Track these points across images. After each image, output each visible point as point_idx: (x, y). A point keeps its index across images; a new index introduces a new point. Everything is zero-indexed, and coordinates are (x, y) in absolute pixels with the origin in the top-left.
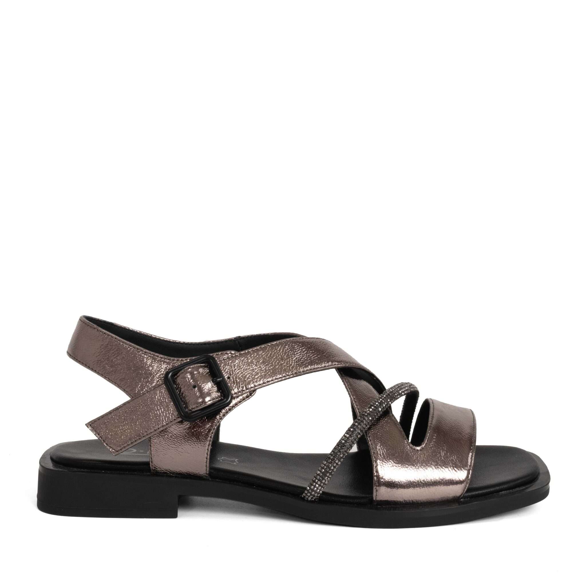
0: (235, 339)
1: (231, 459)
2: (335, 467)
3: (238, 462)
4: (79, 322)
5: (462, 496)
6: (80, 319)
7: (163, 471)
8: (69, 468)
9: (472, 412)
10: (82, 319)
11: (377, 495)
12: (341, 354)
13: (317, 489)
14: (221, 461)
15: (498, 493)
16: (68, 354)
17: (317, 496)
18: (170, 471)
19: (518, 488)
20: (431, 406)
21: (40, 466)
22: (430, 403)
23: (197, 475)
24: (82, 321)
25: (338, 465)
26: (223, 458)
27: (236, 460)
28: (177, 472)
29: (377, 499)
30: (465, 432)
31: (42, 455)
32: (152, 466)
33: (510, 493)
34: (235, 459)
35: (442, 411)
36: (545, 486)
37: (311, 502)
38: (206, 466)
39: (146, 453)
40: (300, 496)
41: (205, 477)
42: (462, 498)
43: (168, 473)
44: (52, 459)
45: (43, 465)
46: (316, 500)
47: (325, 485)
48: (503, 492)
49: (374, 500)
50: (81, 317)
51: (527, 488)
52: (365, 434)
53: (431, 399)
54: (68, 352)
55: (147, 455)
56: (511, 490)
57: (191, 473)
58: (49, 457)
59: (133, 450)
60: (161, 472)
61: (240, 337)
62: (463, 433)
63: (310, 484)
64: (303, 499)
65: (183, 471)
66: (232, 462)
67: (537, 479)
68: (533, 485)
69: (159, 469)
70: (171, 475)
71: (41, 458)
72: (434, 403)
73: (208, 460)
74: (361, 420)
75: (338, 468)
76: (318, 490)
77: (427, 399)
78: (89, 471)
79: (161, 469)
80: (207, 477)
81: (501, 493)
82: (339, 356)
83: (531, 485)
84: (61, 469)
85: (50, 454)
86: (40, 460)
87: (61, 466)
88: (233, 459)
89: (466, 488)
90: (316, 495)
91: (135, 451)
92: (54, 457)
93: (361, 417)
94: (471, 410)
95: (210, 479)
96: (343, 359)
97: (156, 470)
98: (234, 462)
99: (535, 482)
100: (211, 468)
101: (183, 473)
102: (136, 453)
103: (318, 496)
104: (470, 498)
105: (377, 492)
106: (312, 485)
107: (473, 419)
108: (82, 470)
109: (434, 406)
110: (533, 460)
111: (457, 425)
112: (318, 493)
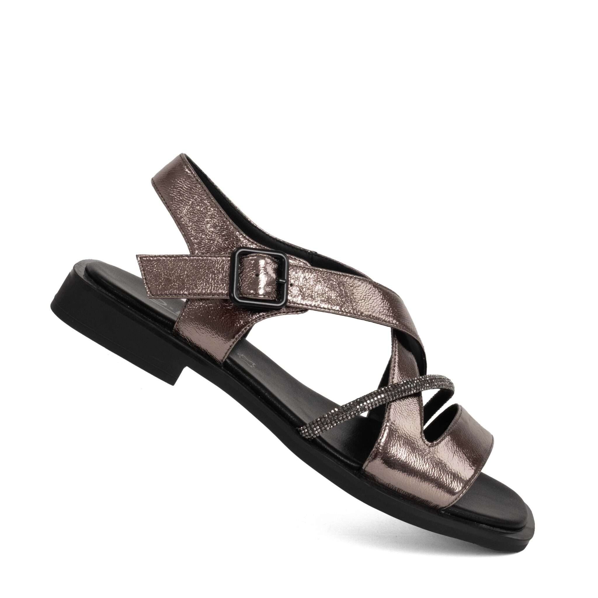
0: (310, 253)
1: (249, 361)
2: (343, 419)
3: (254, 367)
4: (177, 157)
5: (444, 509)
6: (180, 155)
7: (184, 336)
8: (98, 286)
9: (493, 438)
10: (183, 156)
11: (368, 465)
12: (407, 318)
13: (317, 430)
14: (240, 357)
15: (479, 524)
16: (152, 181)
17: (312, 437)
18: (190, 339)
19: (499, 529)
20: (459, 412)
21: (73, 270)
22: (459, 410)
23: (213, 357)
24: (181, 158)
25: (347, 419)
26: (242, 355)
27: (254, 364)
28: (196, 344)
29: (365, 469)
30: (478, 453)
31: (79, 262)
32: (176, 326)
33: (489, 529)
34: (253, 362)
35: (466, 422)
36: (525, 540)
37: (304, 438)
38: (226, 353)
39: (175, 313)
40: (297, 428)
41: (219, 363)
42: (443, 511)
43: (187, 340)
44: (86, 270)
45: (76, 270)
46: (310, 440)
47: (325, 431)
48: (484, 525)
49: (362, 468)
50: (182, 154)
51: (508, 533)
52: (387, 404)
53: (461, 406)
54: (152, 179)
55: (175, 314)
56: (492, 528)
57: (209, 353)
58: (85, 267)
59: (164, 303)
60: (181, 337)
61: (316, 253)
62: (476, 453)
63: (311, 422)
64: (298, 432)
65: (202, 347)
66: (249, 363)
67: (521, 531)
68: (514, 533)
69: (181, 332)
70: (189, 344)
71: (77, 264)
72: (462, 410)
73: (231, 350)
74: (390, 389)
75: (345, 421)
76: (317, 432)
77: (457, 404)
78: (116, 299)
79: (183, 334)
80: (221, 363)
81: (481, 525)
82: (405, 319)
83: (513, 532)
84: (91, 283)
85: (87, 265)
86: (75, 265)
87: (92, 281)
88: (251, 362)
89: (453, 503)
90: (312, 435)
91: (165, 304)
92: (89, 270)
93: (392, 387)
94: (492, 435)
95: (223, 368)
96: (406, 324)
97: (177, 332)
98: (251, 365)
99: (517, 532)
100: (229, 358)
101: (201, 348)
102: (166, 307)
103: (314, 437)
104: (451, 514)
105: (369, 463)
106: (313, 424)
107: (491, 445)
108: (110, 295)
109: (461, 413)
110: (526, 512)
111: (474, 442)
112: (314, 434)
